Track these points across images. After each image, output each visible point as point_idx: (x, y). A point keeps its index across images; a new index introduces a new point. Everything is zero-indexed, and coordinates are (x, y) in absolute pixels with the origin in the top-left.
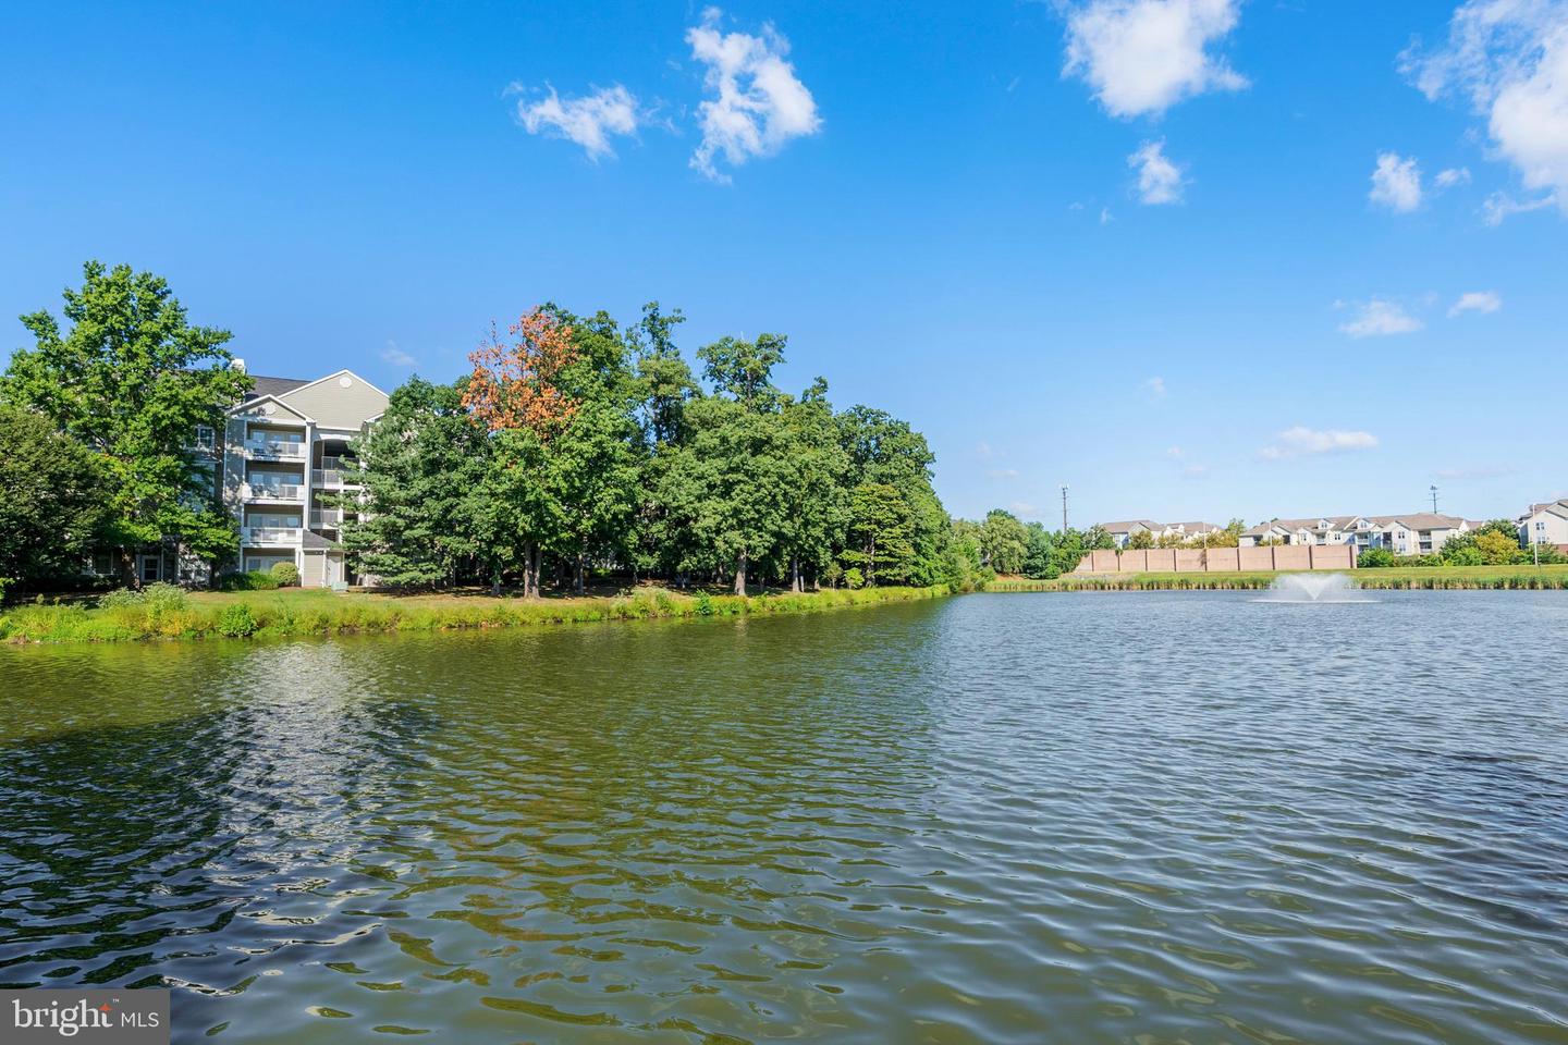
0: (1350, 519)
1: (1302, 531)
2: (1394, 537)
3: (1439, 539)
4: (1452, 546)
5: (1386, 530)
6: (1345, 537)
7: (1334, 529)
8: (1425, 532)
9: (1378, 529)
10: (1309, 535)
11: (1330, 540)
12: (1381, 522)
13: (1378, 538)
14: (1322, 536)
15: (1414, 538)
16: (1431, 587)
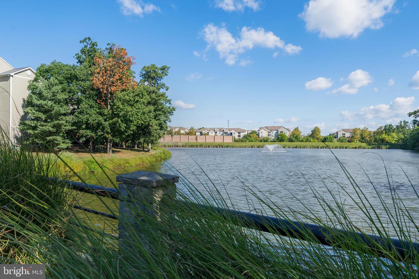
0: (222, 128)
1: (212, 131)
2: (233, 134)
3: (242, 134)
4: (245, 137)
5: (231, 132)
6: (221, 133)
7: (219, 131)
8: (239, 133)
9: (229, 132)
10: (213, 132)
11: (218, 134)
12: (230, 130)
13: (229, 134)
14: (216, 133)
15: (237, 134)
16: (259, 147)
